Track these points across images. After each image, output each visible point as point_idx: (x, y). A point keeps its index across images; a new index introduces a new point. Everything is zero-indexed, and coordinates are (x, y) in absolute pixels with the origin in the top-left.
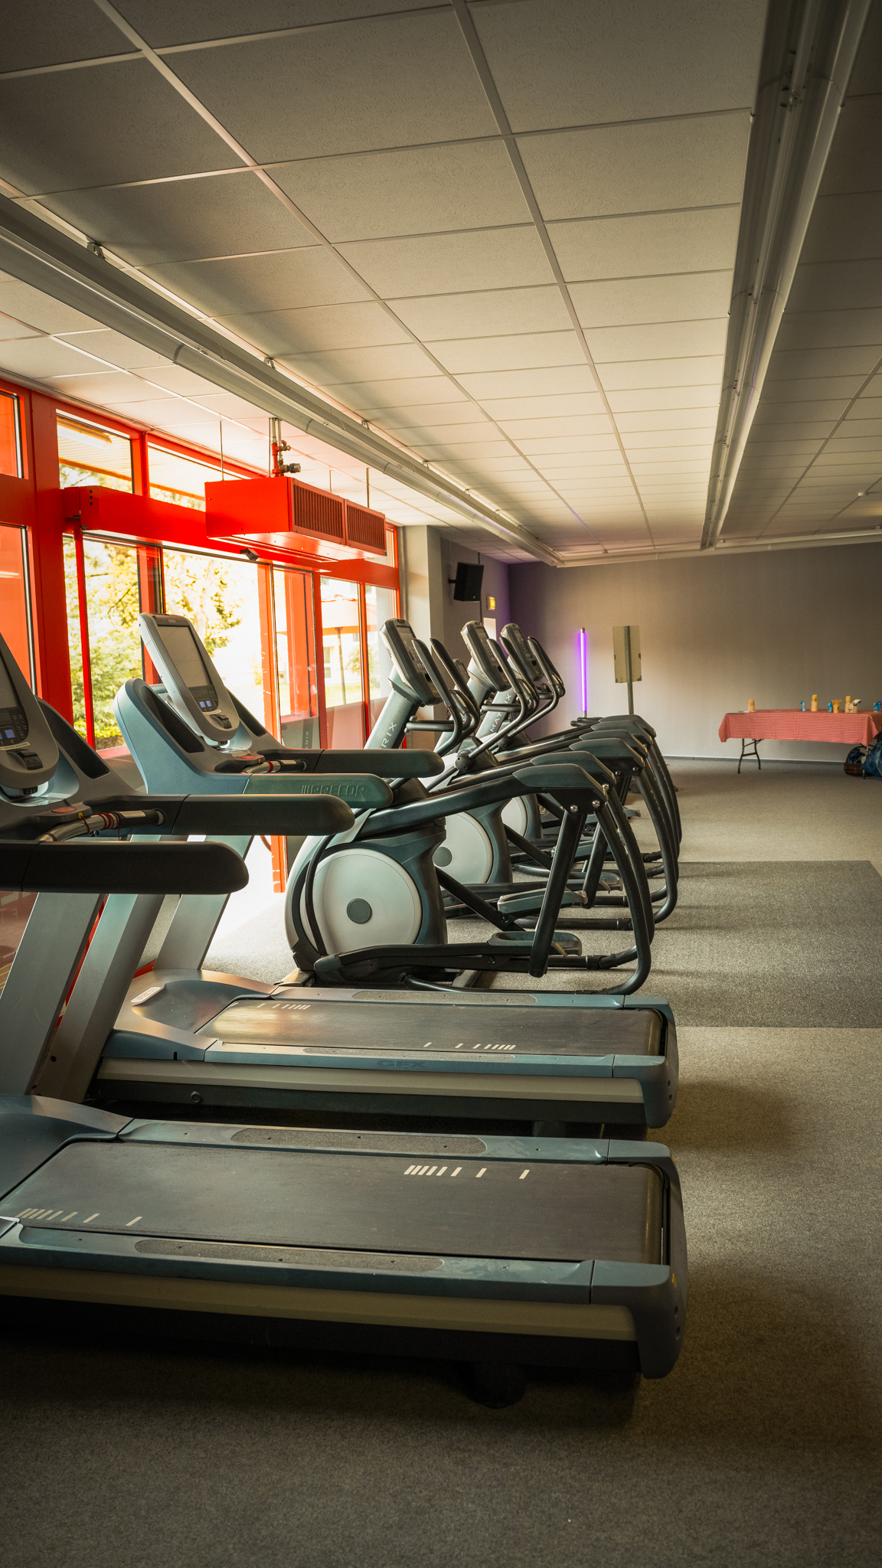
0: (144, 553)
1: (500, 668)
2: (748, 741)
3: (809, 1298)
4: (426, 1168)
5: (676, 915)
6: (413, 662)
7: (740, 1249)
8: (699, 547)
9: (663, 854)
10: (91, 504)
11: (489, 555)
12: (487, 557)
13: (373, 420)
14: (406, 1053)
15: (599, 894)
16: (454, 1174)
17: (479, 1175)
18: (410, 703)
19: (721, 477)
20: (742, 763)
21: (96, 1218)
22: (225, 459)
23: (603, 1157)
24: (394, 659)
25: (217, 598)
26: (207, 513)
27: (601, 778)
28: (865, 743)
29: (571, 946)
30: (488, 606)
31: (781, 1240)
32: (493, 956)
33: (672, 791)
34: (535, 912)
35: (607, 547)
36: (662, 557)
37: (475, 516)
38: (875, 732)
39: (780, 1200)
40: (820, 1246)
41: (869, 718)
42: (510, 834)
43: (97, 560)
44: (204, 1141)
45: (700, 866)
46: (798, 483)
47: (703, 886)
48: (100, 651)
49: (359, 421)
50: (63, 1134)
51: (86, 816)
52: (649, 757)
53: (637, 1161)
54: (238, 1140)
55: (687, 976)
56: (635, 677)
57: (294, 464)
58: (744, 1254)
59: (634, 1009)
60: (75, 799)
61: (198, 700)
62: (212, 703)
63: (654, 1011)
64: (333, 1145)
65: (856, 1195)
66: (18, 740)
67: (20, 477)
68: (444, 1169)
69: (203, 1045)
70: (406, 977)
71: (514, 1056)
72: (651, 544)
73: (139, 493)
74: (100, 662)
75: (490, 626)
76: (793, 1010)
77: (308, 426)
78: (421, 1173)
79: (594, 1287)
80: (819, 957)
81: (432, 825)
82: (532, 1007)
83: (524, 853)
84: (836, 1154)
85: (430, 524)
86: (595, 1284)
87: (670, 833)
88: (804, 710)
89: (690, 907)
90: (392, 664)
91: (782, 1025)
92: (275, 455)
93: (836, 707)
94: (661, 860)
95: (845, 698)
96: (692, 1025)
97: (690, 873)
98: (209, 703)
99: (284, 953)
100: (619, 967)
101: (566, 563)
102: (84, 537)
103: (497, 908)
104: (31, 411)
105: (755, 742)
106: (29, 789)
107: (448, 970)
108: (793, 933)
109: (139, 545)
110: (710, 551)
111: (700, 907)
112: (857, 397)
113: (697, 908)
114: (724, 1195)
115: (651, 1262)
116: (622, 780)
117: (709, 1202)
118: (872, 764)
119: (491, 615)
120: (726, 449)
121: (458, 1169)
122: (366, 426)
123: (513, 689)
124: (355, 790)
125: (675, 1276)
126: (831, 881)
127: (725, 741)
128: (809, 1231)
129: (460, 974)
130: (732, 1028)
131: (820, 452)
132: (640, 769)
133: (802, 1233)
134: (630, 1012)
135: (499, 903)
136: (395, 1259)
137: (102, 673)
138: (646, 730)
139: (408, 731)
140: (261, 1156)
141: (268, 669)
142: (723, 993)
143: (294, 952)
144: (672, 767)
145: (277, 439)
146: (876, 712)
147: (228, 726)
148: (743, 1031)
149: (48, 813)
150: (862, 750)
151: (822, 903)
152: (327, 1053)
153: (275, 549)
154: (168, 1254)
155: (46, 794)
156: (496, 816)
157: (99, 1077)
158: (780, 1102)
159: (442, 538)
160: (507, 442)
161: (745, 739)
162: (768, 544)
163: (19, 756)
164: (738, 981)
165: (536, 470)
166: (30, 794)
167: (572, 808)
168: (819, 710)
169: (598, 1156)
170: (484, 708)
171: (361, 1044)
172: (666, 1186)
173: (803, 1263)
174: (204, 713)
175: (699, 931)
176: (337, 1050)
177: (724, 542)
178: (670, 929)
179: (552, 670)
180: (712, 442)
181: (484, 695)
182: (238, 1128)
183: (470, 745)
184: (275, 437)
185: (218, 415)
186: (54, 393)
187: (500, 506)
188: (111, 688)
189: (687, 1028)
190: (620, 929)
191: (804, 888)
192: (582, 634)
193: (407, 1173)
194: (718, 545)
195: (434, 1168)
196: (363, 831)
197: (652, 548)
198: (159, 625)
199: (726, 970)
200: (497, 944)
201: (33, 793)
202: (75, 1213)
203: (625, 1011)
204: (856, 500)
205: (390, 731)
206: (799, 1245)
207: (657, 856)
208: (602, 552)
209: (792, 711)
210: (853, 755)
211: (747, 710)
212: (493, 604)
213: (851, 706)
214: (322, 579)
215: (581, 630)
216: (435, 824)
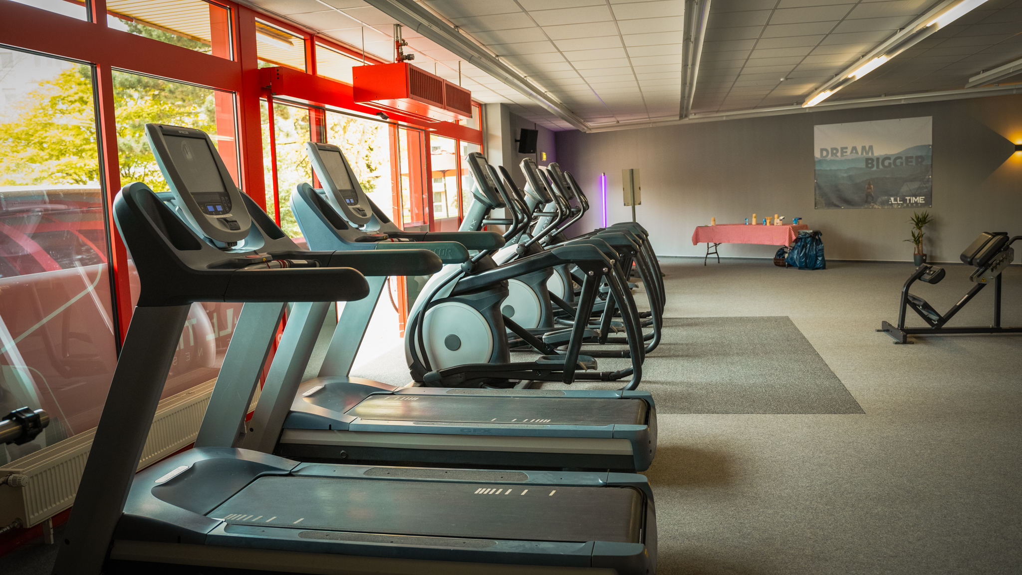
0: (313, 114)
1: (545, 188)
2: (711, 244)
3: (737, 572)
4: (489, 490)
5: (660, 349)
6: (487, 180)
7: (694, 543)
8: (678, 118)
9: (652, 313)
10: (278, 78)
11: (541, 125)
12: (542, 126)
13: (461, 26)
14: (479, 424)
15: (611, 335)
16: (507, 493)
17: (523, 494)
18: (485, 207)
19: (690, 66)
20: (707, 260)
21: (274, 519)
22: (366, 54)
23: (604, 482)
24: (474, 178)
25: (367, 158)
26: (355, 88)
27: (611, 256)
28: (787, 245)
29: (590, 364)
30: (541, 157)
31: (721, 538)
32: (539, 371)
33: (661, 276)
34: (566, 343)
35: (619, 119)
36: (654, 125)
37: (531, 95)
38: (794, 238)
39: (721, 515)
40: (746, 542)
41: (790, 228)
42: (553, 297)
44: (346, 475)
45: (678, 320)
46: (740, 72)
47: (679, 332)
49: (453, 27)
50: (256, 471)
51: (268, 261)
52: (643, 246)
53: (626, 485)
54: (368, 474)
55: (666, 384)
56: (637, 202)
57: (410, 55)
58: (696, 546)
59: (629, 398)
60: (261, 250)
61: (345, 198)
62: (354, 201)
63: (642, 400)
64: (429, 477)
65: (770, 511)
66: (224, 213)
67: (232, 60)
68: (500, 490)
69: (348, 419)
70: (484, 385)
71: (549, 426)
72: (647, 117)
73: (310, 72)
76: (734, 404)
77: (418, 27)
78: (485, 493)
79: (594, 556)
80: (753, 373)
81: (500, 286)
82: (562, 397)
83: (562, 310)
84: (758, 488)
85: (503, 102)
86: (595, 554)
87: (658, 300)
88: (747, 224)
89: (670, 344)
90: (474, 182)
91: (727, 413)
92: (398, 49)
93: (768, 221)
94: (651, 317)
95: (774, 216)
96: (668, 413)
97: (671, 324)
98: (352, 201)
99: (405, 371)
100: (622, 379)
101: (592, 130)
102: (273, 101)
103: (542, 341)
104: (239, 18)
105: (716, 245)
106: (231, 243)
107: (511, 381)
108: (736, 358)
109: (311, 107)
110: (685, 121)
111: (677, 344)
112: (776, 8)
113: (674, 345)
114: (685, 512)
115: (633, 542)
116: (625, 259)
117: (675, 517)
118: (792, 259)
120: (691, 44)
121: (510, 491)
122: (457, 30)
123: (553, 203)
124: (445, 252)
125: (647, 551)
126: (763, 328)
127: (696, 244)
128: (739, 533)
129: (518, 383)
130: (694, 415)
131: (753, 50)
132: (636, 252)
133: (735, 534)
134: (626, 400)
135: (543, 337)
136: (466, 541)
138: (642, 232)
139: (484, 225)
140: (382, 483)
141: (396, 192)
142: (689, 394)
143: (410, 370)
144: (661, 262)
145: (399, 39)
146: (794, 224)
147: (365, 215)
148: (701, 416)
149: (244, 257)
150: (785, 250)
151: (756, 341)
152: (428, 424)
153: (399, 112)
154: (319, 539)
155: (241, 247)
156: (543, 284)
157: (281, 442)
158: (724, 458)
159: (510, 112)
160: (549, 42)
161: (709, 243)
162: (724, 116)
163: (225, 222)
164: (699, 387)
165: (569, 63)
166: (232, 246)
167: (590, 273)
168: (757, 224)
169: (601, 482)
170: (535, 214)
171: (451, 419)
172: (645, 501)
173: (735, 552)
174: (349, 207)
175: (675, 358)
176: (435, 423)
177: (695, 115)
178: (657, 357)
179: (580, 193)
180: (681, 41)
181: (535, 205)
182: (369, 467)
183: (526, 238)
184: (397, 37)
185: (361, 22)
186: (254, 6)
187: (547, 89)
189: (665, 415)
190: (624, 357)
191: (745, 332)
192: (603, 177)
193: (476, 492)
194: (691, 117)
195: (494, 490)
196: (456, 290)
197: (648, 119)
198: (319, 149)
199: (692, 380)
200: (542, 363)
201: (234, 246)
202: (261, 517)
203: (623, 400)
204: (779, 84)
205: (472, 225)
206: (732, 541)
207: (649, 314)
208: (615, 123)
209: (739, 224)
210: (779, 253)
211: (710, 224)
212: (544, 157)
213: (778, 221)
214: (431, 136)
215: (603, 174)
216: (502, 286)
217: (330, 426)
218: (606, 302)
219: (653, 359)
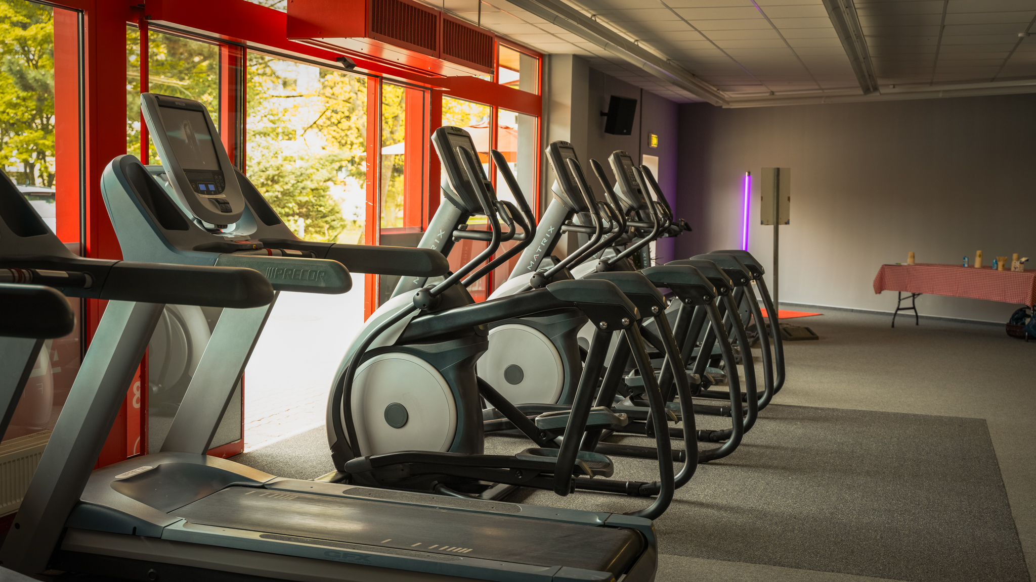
0: (225, 52)
2: (905, 294)
8: (862, 92)
11: (652, 92)
12: (654, 94)
14: (358, 546)
18: (459, 212)
20: (897, 318)
26: (289, 17)
27: (651, 300)
28: (1029, 304)
29: (600, 467)
30: (648, 142)
32: (520, 470)
35: (774, 89)
41: (1034, 277)
43: (287, 80)
48: (282, 168)
55: (726, 510)
56: (782, 221)
59: (615, 527)
61: (198, 182)
62: (216, 187)
63: (636, 532)
69: (165, 523)
70: (438, 485)
71: (463, 559)
72: (817, 87)
74: (281, 179)
75: (651, 163)
76: (818, 553)
80: (876, 505)
81: (474, 333)
85: (574, 54)
88: (966, 265)
89: (767, 447)
91: (798, 566)
93: (1000, 264)
95: (1012, 256)
96: (703, 557)
98: (212, 188)
101: (731, 104)
102: (149, 27)
103: (536, 424)
105: (913, 296)
107: (482, 482)
108: (861, 480)
109: (221, 43)
110: (874, 97)
118: (1035, 326)
119: (652, 152)
126: (932, 435)
127: (880, 293)
129: (492, 487)
134: (611, 530)
135: (537, 420)
137: (282, 190)
139: (454, 238)
142: (754, 530)
143: (332, 452)
150: (1028, 312)
151: (909, 455)
161: (902, 293)
162: (940, 91)
164: (775, 520)
167: (601, 324)
168: (983, 267)
174: (201, 196)
175: (763, 470)
176: (293, 539)
177: (894, 87)
181: (565, 215)
188: (290, 205)
191: (898, 439)
192: (747, 178)
194: (883, 91)
196: (405, 335)
197: (821, 91)
199: (770, 508)
200: (524, 459)
203: (606, 529)
204: (1018, 42)
205: (439, 238)
208: (768, 94)
209: (953, 266)
210: (1017, 316)
211: (906, 262)
212: (654, 141)
213: (1018, 264)
214: (443, 97)
215: (747, 173)
216: (476, 333)
217: (135, 528)
218: (659, 373)
219: (728, 468)
